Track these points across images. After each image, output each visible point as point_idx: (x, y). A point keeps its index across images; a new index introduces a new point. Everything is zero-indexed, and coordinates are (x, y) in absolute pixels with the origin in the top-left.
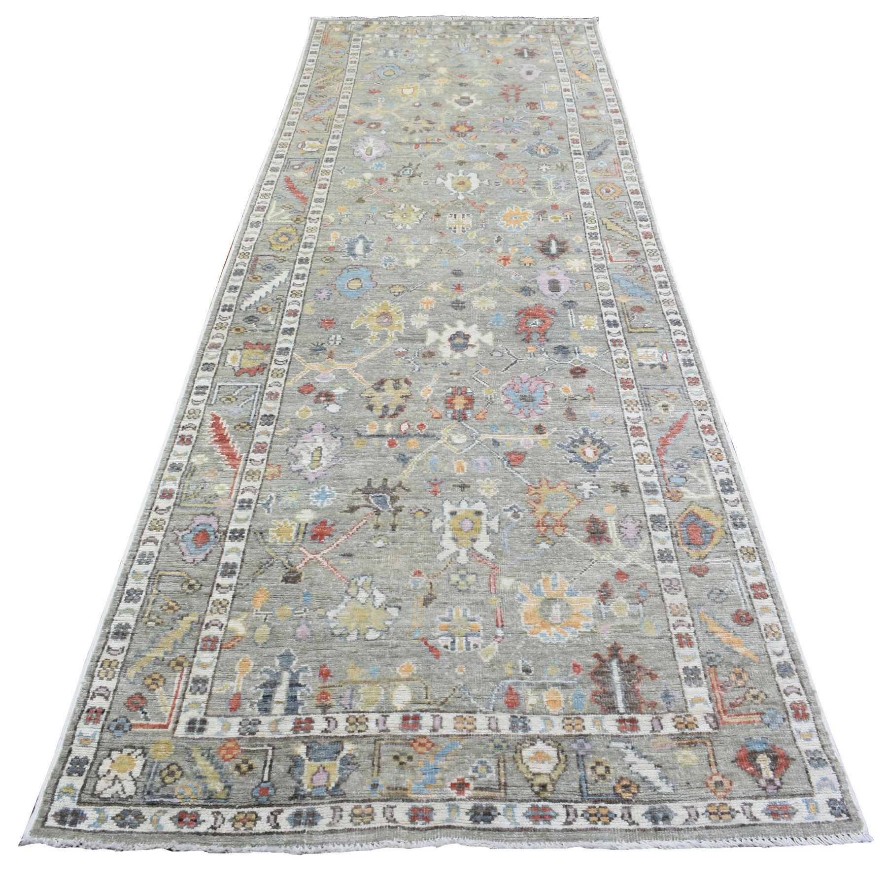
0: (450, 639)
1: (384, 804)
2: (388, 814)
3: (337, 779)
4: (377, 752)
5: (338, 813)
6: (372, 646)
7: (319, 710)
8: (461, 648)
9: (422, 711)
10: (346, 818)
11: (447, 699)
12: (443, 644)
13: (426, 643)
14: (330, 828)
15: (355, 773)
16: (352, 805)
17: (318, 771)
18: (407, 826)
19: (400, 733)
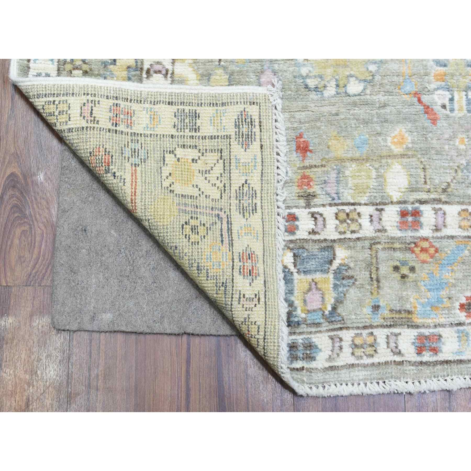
0: (448, 95)
1: (387, 331)
2: (392, 345)
3: (333, 301)
4: (374, 261)
5: (337, 345)
6: (355, 104)
7: (302, 202)
8: (461, 109)
9: (422, 202)
10: (347, 350)
11: (449, 185)
12: (440, 103)
13: (419, 101)
14: (331, 364)
15: (352, 291)
16: (352, 333)
17: (310, 290)
18: (413, 359)
19: (399, 234)
